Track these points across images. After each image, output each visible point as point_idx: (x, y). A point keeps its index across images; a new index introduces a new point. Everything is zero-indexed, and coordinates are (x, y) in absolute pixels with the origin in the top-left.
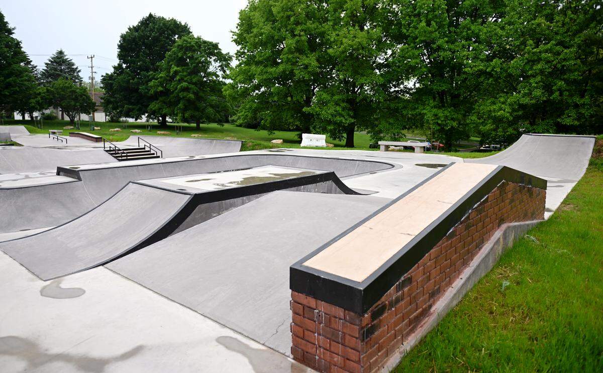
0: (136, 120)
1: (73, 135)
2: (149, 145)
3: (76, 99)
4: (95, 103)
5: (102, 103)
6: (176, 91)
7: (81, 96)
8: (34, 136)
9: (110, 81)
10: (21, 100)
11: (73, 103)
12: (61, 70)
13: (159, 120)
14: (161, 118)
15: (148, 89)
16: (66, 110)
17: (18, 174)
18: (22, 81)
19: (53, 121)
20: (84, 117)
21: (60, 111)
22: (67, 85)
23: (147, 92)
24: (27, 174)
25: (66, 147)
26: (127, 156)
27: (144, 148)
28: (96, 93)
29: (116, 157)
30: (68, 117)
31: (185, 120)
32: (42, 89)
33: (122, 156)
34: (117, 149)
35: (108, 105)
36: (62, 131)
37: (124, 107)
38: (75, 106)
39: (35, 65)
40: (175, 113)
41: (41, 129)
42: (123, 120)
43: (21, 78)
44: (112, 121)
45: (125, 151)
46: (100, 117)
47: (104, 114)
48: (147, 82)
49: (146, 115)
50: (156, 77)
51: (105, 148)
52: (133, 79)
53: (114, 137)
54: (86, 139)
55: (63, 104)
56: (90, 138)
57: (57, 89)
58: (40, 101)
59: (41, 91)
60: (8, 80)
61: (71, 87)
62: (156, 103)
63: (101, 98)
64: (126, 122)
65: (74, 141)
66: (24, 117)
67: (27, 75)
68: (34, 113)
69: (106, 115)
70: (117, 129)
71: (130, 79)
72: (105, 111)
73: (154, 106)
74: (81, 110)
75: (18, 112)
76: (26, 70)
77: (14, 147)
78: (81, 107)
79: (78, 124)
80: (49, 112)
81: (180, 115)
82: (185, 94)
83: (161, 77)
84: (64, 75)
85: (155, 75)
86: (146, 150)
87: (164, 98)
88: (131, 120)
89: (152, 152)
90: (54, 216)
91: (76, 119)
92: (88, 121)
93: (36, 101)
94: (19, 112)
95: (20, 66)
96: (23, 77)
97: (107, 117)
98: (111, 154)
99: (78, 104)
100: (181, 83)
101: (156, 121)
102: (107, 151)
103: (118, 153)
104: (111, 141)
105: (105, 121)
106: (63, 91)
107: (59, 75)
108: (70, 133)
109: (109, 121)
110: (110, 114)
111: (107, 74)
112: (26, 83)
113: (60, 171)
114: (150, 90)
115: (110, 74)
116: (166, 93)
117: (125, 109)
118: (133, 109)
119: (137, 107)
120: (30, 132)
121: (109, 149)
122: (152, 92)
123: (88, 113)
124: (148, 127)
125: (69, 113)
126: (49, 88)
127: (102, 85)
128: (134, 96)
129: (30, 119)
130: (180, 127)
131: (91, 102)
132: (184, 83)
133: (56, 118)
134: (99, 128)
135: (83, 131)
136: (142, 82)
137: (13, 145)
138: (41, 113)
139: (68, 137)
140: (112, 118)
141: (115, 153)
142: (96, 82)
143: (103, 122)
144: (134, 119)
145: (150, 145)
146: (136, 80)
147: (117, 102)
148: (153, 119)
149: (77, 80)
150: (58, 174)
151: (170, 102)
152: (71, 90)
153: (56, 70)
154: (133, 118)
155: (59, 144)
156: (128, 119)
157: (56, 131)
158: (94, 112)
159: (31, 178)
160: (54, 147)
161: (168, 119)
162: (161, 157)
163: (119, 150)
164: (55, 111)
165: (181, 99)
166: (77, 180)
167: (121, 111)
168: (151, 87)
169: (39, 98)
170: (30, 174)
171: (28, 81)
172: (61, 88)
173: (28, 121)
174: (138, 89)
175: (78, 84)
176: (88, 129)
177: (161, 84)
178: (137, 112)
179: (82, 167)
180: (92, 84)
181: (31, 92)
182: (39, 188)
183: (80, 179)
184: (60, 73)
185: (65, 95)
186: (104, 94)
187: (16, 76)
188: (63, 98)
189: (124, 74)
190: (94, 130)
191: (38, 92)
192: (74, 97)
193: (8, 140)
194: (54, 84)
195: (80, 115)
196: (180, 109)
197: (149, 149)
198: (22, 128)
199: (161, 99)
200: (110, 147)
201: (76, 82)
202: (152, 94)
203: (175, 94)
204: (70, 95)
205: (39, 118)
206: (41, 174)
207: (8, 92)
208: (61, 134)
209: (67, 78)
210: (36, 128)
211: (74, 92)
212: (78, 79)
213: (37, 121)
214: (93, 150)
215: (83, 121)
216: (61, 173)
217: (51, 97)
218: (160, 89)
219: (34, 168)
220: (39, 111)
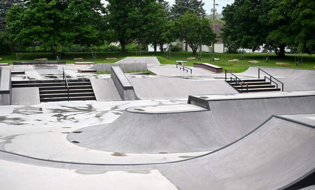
0: (254, 50)
1: (197, 65)
2: (269, 77)
3: (199, 31)
4: (216, 34)
5: (222, 34)
6: (298, 19)
7: (204, 28)
8: (164, 66)
9: (231, 13)
10: (155, 34)
11: (196, 35)
12: (188, 5)
13: (276, 50)
14: (279, 49)
15: (267, 19)
16: (190, 42)
17: (154, 100)
18: (156, 17)
19: (178, 52)
20: (205, 48)
21: (185, 42)
22: (192, 18)
23: (266, 22)
24: (160, 100)
25: (191, 77)
26: (247, 88)
27: (264, 80)
28: (216, 24)
29: (236, 89)
30: (191, 49)
31: (306, 50)
32: (171, 23)
33: (242, 88)
34: (238, 80)
35: (227, 36)
36: (187, 62)
37: (242, 38)
38: (198, 38)
39: (167, 2)
40: (295, 42)
41: (169, 59)
42: (240, 51)
43: (156, 14)
44: (230, 52)
45: (245, 83)
46: (219, 48)
47: (223, 45)
48: (267, 12)
49: (264, 45)
50: (276, 5)
51: (226, 78)
52: (253, 9)
53: (233, 68)
54: (208, 69)
55: (188, 37)
56: (212, 69)
57: (183, 22)
58: (170, 34)
59: (170, 25)
60: (146, 17)
61: (196, 20)
62: (275, 32)
63: (222, 30)
64: (243, 52)
65: (197, 71)
66: (155, 49)
67: (160, 12)
68: (164, 45)
69: (225, 46)
70: (235, 60)
71: (250, 9)
72: (224, 42)
73: (272, 35)
74: (203, 41)
75: (151, 44)
76: (160, 7)
77: (150, 76)
78: (203, 38)
79: (200, 55)
80: (176, 44)
81: (301, 44)
82: (308, 21)
83: (282, 5)
84: (190, 9)
85: (275, 3)
86: (266, 82)
87: (283, 26)
88: (248, 51)
89: (273, 84)
90: (186, 143)
91: (198, 51)
92: (208, 52)
93: (166, 34)
94: (153, 44)
95: (155, 4)
96: (157, 13)
97: (225, 48)
98: (232, 85)
99: (200, 36)
100: (304, 9)
101: (273, 51)
102: (228, 82)
103: (239, 85)
104: (231, 72)
105: (223, 52)
106: (189, 24)
107: (185, 10)
108: (194, 64)
109: (227, 52)
110: (229, 44)
111: (228, 5)
112: (159, 18)
113: (191, 100)
114: (270, 19)
115: (231, 5)
116: (286, 21)
117: (243, 39)
118: (252, 39)
119: (255, 38)
120: (161, 63)
121: (230, 80)
122: (271, 21)
123: (208, 44)
124: (265, 58)
125: (192, 44)
126: (177, 22)
127: (222, 17)
128: (253, 26)
129: (160, 51)
130: (300, 57)
131: (212, 33)
132: (307, 9)
133: (181, 49)
134: (218, 59)
135: (204, 62)
136: (262, 11)
137: (149, 74)
138: (170, 45)
139: (192, 68)
140: (230, 49)
141: (235, 84)
142: (217, 13)
143: (222, 53)
144: (251, 50)
145: (271, 77)
146: (256, 9)
147: (236, 33)
148: (270, 49)
149: (200, 13)
150: (189, 103)
151: (290, 31)
152: (195, 22)
153: (183, 4)
154: (250, 48)
155: (185, 74)
156: (245, 50)
157: (181, 62)
158: (214, 43)
159: (164, 105)
160: (180, 77)
161: (287, 50)
162: (281, 89)
163: (240, 81)
164: (180, 43)
165: (303, 27)
166: (206, 109)
167: (239, 42)
168: (271, 16)
169: (169, 32)
170: (163, 101)
171: (161, 16)
172: (187, 22)
173: (158, 52)
174: (257, 18)
175: (201, 16)
176: (209, 60)
177: (282, 12)
178: (255, 43)
179: (211, 97)
180: (214, 16)
181: (163, 26)
182: (175, 114)
183: (208, 109)
184: (186, 7)
185: (190, 28)
186: (224, 25)
187: (152, 13)
188: (187, 31)
189: (244, 4)
190: (214, 60)
191: (168, 26)
192: (197, 29)
193: (145, 70)
194: (182, 17)
195: (201, 46)
196: (301, 38)
197: (269, 81)
198: (155, 58)
199: (280, 28)
200: (231, 78)
201: (200, 15)
202: (271, 24)
203: (296, 22)
204: (194, 28)
205: (167, 50)
206: (171, 101)
207: (146, 27)
208: (186, 64)
209: (192, 12)
210: (166, 59)
211: (198, 24)
212: (202, 12)
213: (166, 52)
214: (215, 81)
215: (204, 52)
216: (192, 102)
217: (179, 30)
218: (281, 17)
219: (166, 96)
220: (168, 43)
